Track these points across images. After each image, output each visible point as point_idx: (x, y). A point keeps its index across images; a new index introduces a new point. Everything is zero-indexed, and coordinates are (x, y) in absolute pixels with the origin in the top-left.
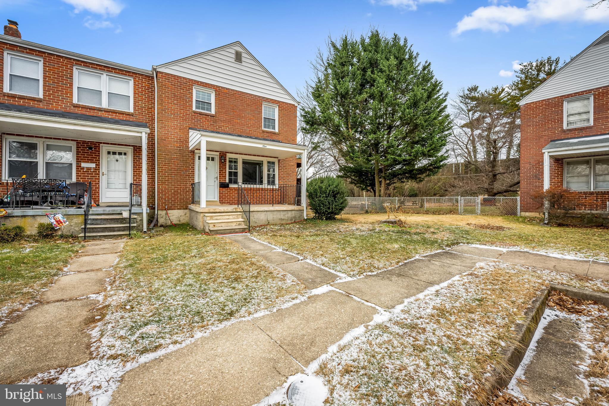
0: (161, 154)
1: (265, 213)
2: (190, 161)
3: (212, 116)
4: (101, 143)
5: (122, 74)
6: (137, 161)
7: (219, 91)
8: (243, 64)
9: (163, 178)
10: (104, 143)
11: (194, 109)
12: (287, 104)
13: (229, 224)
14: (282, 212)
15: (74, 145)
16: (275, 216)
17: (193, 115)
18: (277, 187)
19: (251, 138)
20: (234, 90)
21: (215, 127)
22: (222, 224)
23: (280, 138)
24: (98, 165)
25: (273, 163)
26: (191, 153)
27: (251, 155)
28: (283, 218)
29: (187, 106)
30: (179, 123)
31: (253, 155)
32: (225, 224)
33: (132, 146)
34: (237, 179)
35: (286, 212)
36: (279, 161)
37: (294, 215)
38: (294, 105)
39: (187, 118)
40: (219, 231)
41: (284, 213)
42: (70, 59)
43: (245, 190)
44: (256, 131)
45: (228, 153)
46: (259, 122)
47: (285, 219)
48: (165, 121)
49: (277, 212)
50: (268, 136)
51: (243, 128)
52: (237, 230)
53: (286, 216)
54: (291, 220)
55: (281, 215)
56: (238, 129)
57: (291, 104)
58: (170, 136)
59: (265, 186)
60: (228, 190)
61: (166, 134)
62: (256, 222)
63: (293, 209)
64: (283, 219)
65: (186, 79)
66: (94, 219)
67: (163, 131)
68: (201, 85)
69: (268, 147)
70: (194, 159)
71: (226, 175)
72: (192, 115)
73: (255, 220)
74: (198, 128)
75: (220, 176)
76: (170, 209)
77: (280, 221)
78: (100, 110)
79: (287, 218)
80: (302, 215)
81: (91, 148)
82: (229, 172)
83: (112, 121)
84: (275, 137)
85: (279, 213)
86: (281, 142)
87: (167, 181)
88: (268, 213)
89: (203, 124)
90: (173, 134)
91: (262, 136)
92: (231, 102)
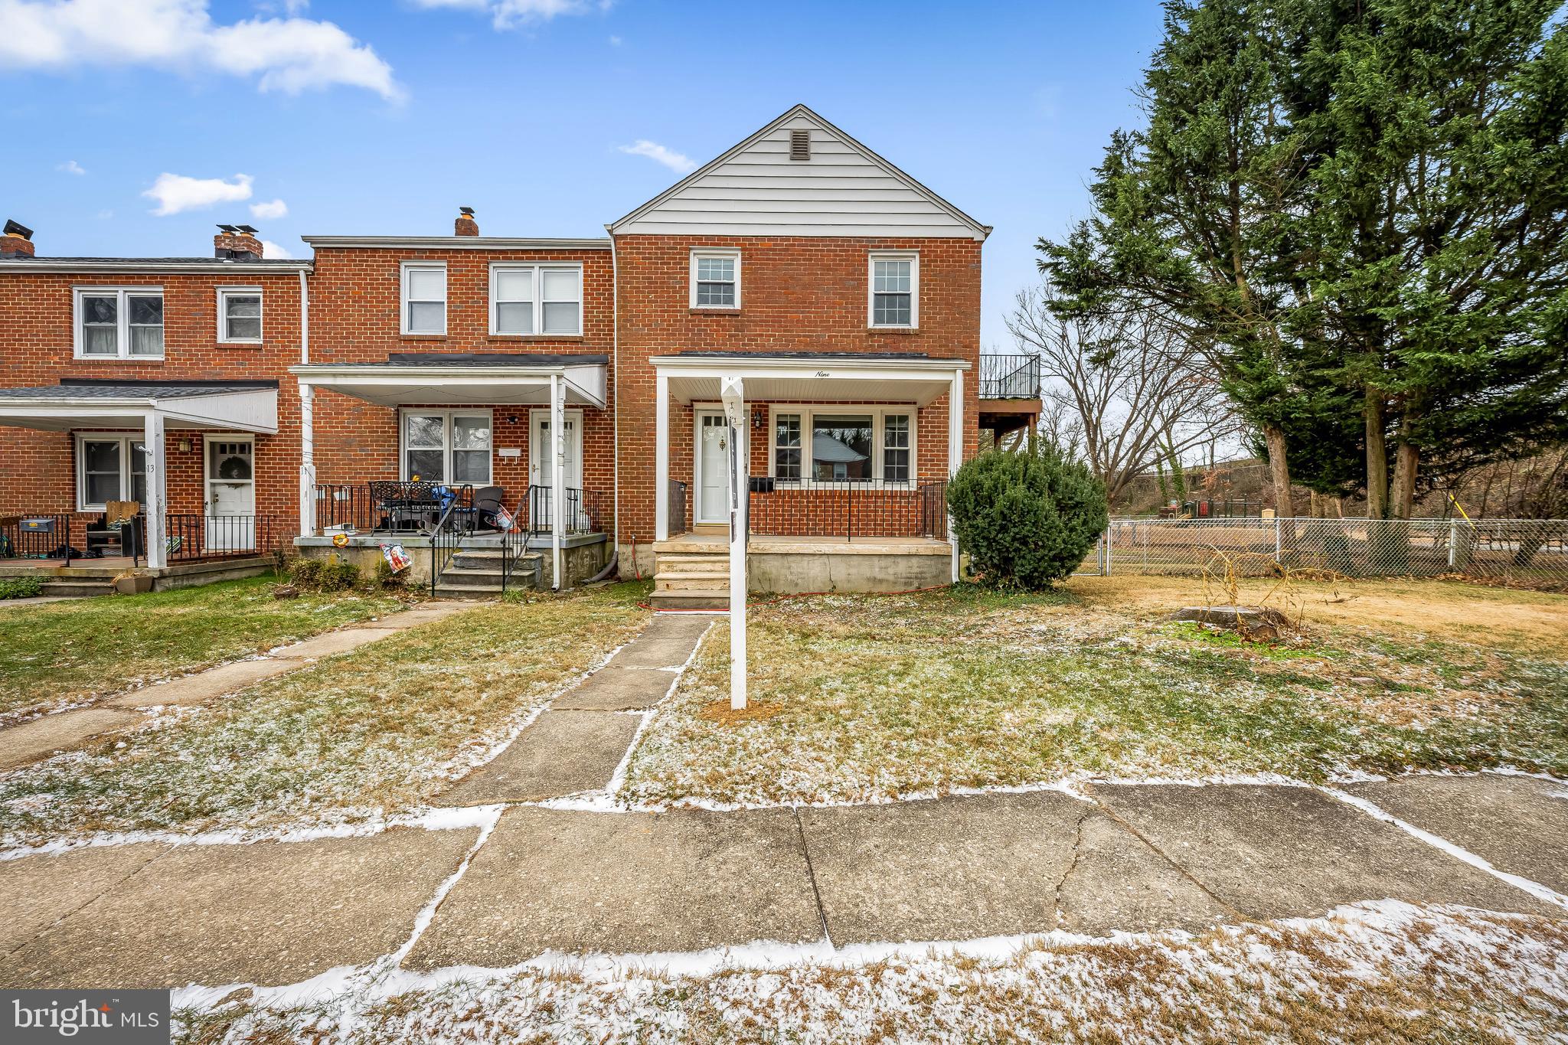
0: (623, 420)
1: (825, 559)
2: (684, 430)
3: (734, 315)
4: (530, 406)
5: (563, 258)
6: (590, 438)
7: (752, 249)
8: (814, 160)
9: (628, 473)
10: (535, 407)
11: (693, 304)
12: (945, 240)
13: (706, 585)
14: (876, 559)
15: (488, 414)
16: (853, 571)
17: (690, 321)
18: (913, 486)
19: (834, 355)
20: (787, 238)
21: (740, 340)
22: (687, 583)
23: (924, 345)
24: (525, 452)
25: (904, 419)
26: (685, 410)
27: (835, 403)
28: (879, 576)
29: (676, 302)
30: (660, 344)
31: (841, 403)
32: (693, 583)
33: (582, 407)
34: (798, 469)
35: (890, 560)
36: (920, 411)
37: (916, 570)
38: (970, 240)
39: (676, 330)
40: (670, 601)
41: (884, 562)
42: (483, 251)
43: (817, 497)
44: (849, 337)
45: (773, 402)
46: (859, 308)
47: (887, 581)
48: (631, 344)
49: (860, 558)
50: (886, 345)
51: (814, 331)
52: (716, 602)
53: (891, 571)
54: (906, 584)
55: (872, 567)
56: (799, 336)
57: (959, 240)
58: (641, 377)
59: (878, 483)
60: (771, 497)
61: (634, 372)
62: (797, 585)
63: (913, 551)
64: (881, 581)
65: (673, 239)
66: (464, 558)
67: (627, 368)
68: (707, 244)
69: (834, 375)
70: (692, 425)
71: (766, 459)
72: (687, 321)
73: (794, 578)
74: (701, 350)
75: (752, 463)
76: (641, 542)
77: (871, 584)
78: (528, 340)
79: (891, 578)
80: (945, 572)
81: (512, 419)
82: (778, 451)
83: (548, 359)
84: (904, 345)
85: (866, 562)
86: (927, 358)
87: (635, 478)
88: (832, 560)
89: (712, 339)
90: (647, 372)
91: (866, 348)
92: (780, 270)
